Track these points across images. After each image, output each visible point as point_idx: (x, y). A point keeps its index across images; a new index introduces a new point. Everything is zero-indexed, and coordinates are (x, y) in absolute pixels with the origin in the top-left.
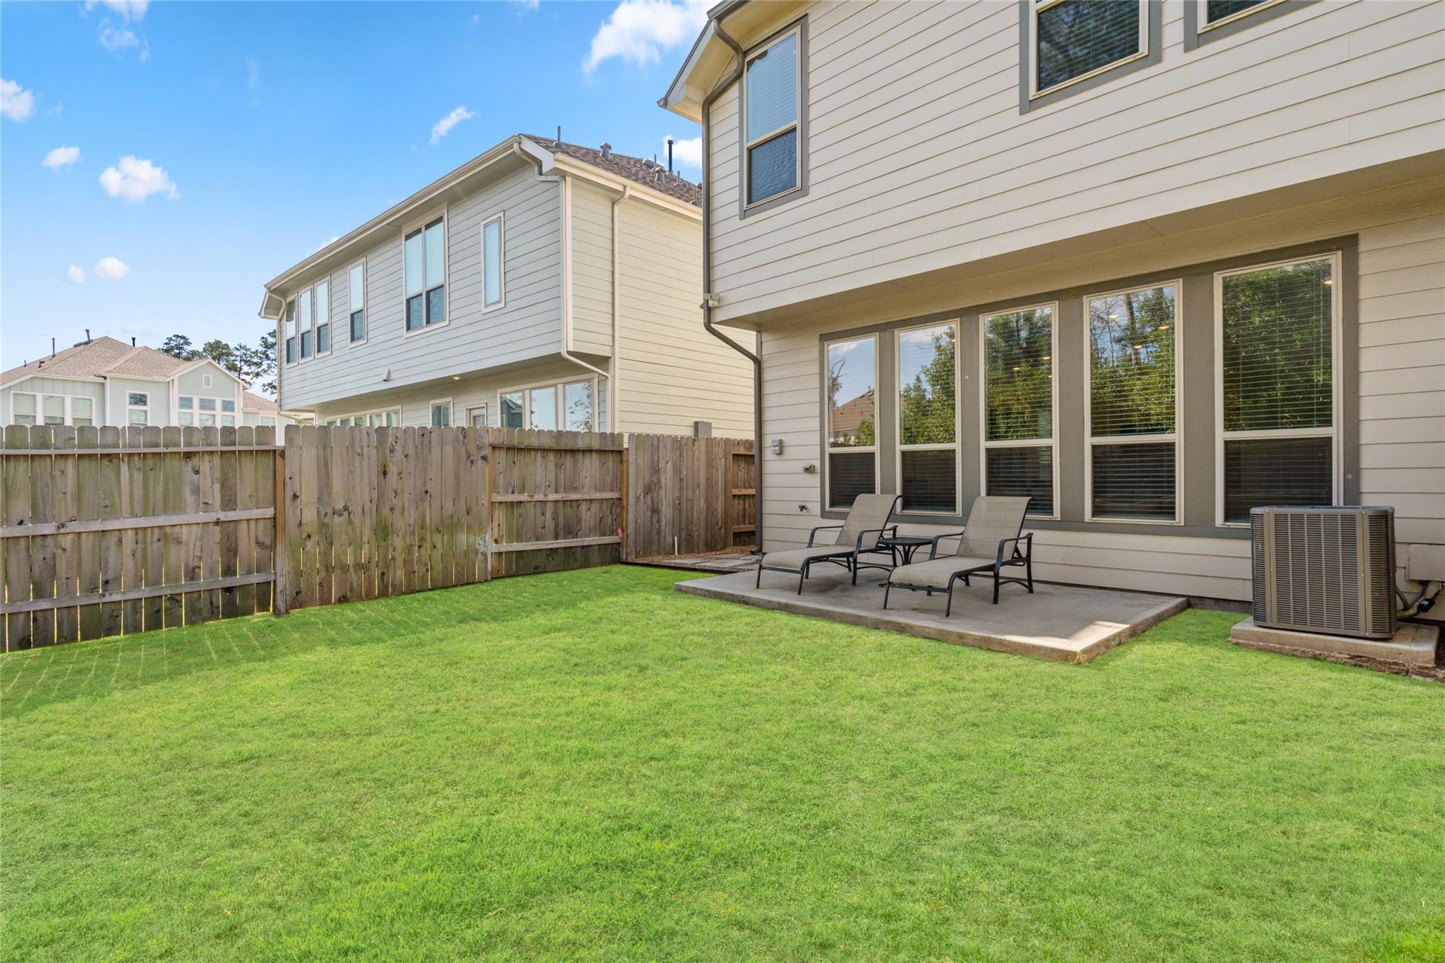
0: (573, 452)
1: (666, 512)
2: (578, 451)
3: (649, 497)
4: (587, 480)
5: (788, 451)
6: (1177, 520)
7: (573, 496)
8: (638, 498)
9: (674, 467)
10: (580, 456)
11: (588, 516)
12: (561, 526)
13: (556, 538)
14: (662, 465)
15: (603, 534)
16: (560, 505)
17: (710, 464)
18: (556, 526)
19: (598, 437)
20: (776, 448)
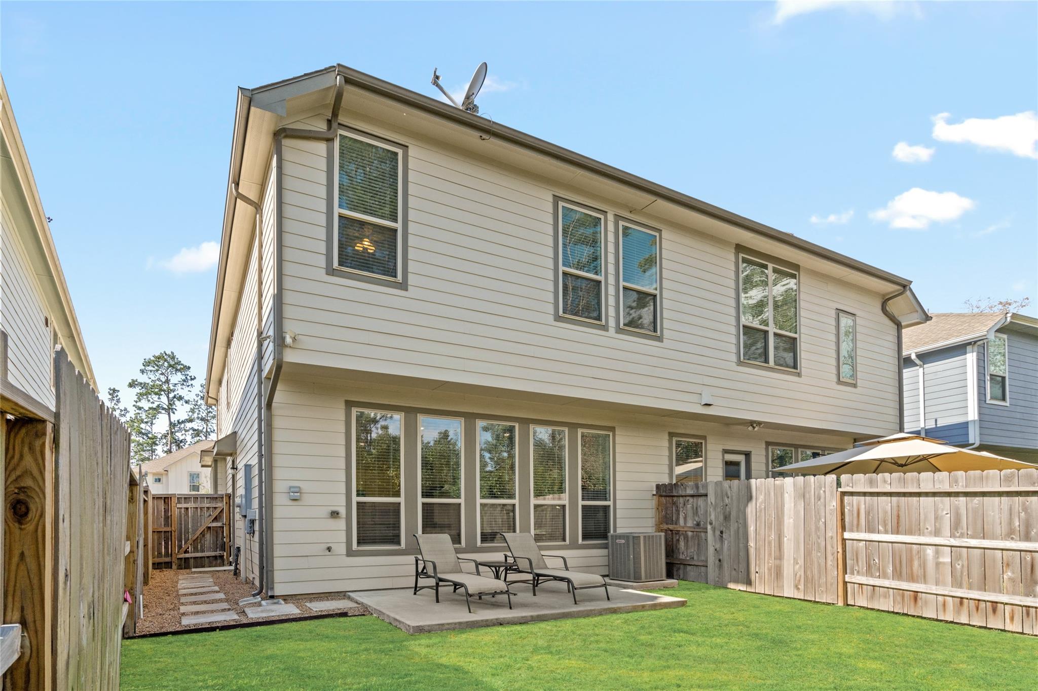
6: (566, 541)
20: (295, 494)
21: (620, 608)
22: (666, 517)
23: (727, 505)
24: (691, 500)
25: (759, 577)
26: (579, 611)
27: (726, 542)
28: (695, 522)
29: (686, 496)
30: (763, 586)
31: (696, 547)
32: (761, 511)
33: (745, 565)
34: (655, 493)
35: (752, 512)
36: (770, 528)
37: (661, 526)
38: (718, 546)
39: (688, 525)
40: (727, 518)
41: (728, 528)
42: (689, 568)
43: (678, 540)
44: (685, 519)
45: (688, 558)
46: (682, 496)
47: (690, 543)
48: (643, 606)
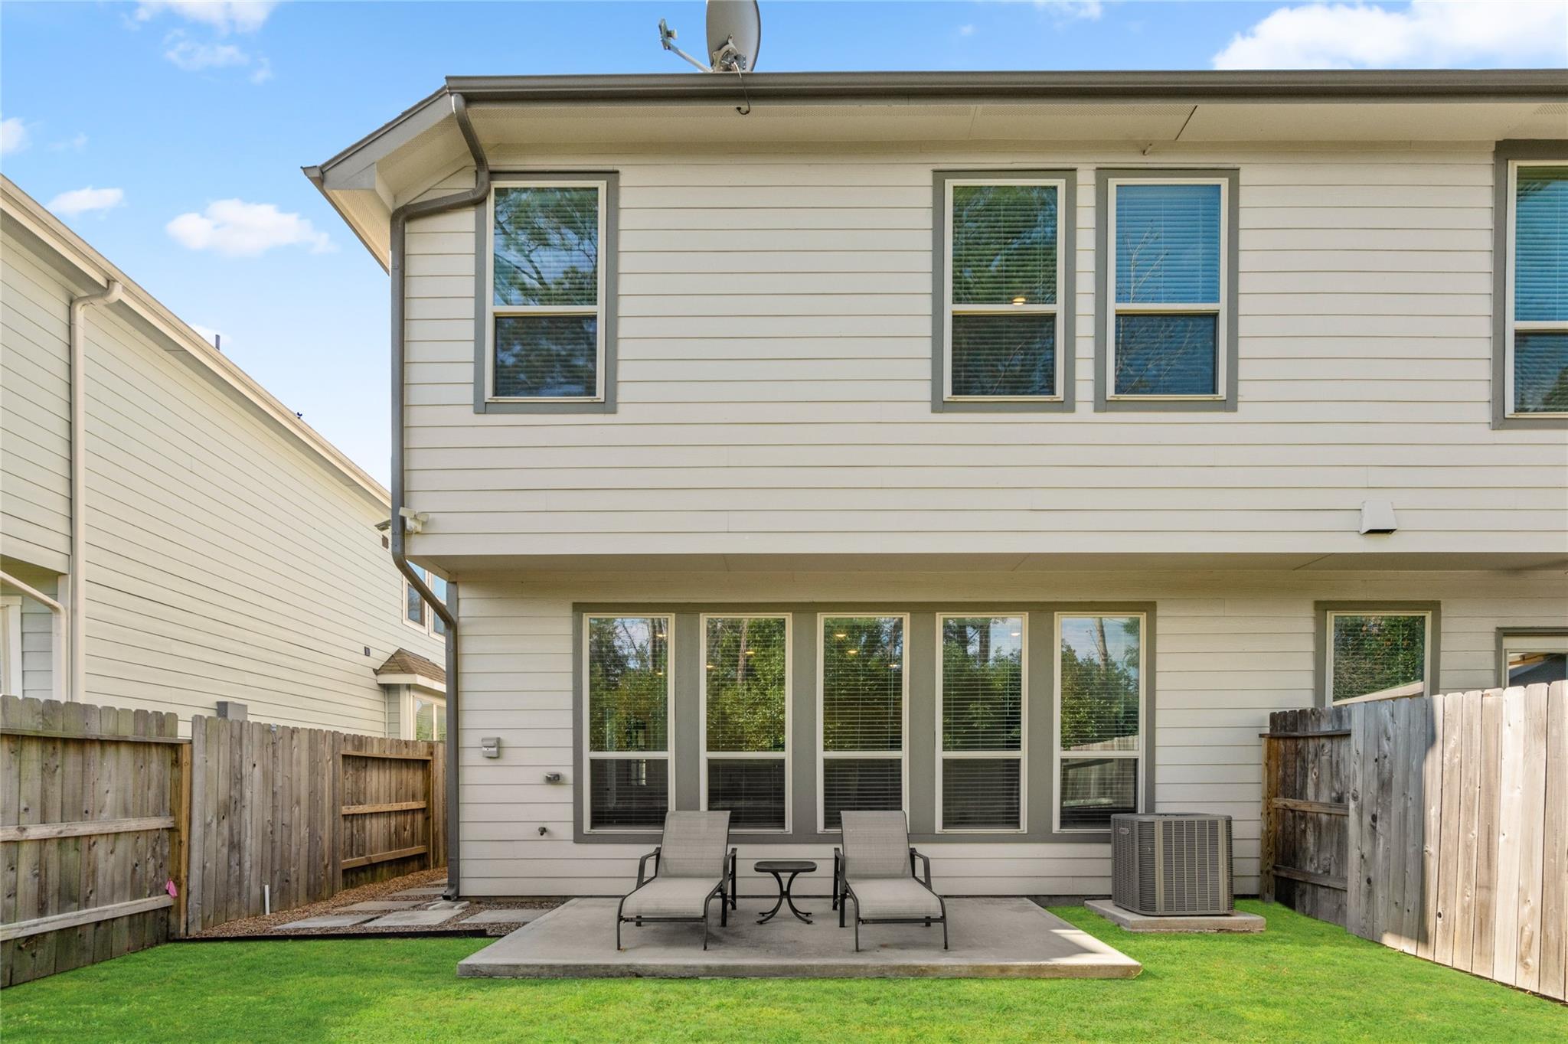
0: (82, 743)
1: (252, 845)
2: (92, 741)
3: (225, 823)
4: (109, 799)
5: (507, 753)
6: (1022, 829)
7: (82, 829)
8: (207, 825)
9: (265, 774)
10: (95, 752)
11: (108, 863)
12: (52, 889)
13: (42, 910)
14: (247, 768)
15: (137, 894)
16: (52, 847)
17: (314, 769)
18: (42, 888)
19: (131, 719)
20: (490, 749)
21: (935, 968)
22: (1284, 780)
23: (1386, 757)
24: (1328, 745)
25: (1444, 926)
26: (826, 966)
27: (1381, 841)
28: (1334, 795)
29: (1319, 737)
30: (1450, 948)
31: (1335, 848)
32: (1452, 770)
33: (1416, 898)
34: (1267, 731)
35: (1433, 772)
36: (1470, 810)
37: (1274, 800)
38: (1367, 849)
39: (1321, 801)
40: (1385, 786)
41: (1387, 809)
42: (1321, 892)
43: (1304, 832)
44: (1317, 785)
45: (1320, 872)
46: (1313, 737)
47: (1325, 839)
48: (1003, 970)
